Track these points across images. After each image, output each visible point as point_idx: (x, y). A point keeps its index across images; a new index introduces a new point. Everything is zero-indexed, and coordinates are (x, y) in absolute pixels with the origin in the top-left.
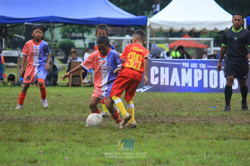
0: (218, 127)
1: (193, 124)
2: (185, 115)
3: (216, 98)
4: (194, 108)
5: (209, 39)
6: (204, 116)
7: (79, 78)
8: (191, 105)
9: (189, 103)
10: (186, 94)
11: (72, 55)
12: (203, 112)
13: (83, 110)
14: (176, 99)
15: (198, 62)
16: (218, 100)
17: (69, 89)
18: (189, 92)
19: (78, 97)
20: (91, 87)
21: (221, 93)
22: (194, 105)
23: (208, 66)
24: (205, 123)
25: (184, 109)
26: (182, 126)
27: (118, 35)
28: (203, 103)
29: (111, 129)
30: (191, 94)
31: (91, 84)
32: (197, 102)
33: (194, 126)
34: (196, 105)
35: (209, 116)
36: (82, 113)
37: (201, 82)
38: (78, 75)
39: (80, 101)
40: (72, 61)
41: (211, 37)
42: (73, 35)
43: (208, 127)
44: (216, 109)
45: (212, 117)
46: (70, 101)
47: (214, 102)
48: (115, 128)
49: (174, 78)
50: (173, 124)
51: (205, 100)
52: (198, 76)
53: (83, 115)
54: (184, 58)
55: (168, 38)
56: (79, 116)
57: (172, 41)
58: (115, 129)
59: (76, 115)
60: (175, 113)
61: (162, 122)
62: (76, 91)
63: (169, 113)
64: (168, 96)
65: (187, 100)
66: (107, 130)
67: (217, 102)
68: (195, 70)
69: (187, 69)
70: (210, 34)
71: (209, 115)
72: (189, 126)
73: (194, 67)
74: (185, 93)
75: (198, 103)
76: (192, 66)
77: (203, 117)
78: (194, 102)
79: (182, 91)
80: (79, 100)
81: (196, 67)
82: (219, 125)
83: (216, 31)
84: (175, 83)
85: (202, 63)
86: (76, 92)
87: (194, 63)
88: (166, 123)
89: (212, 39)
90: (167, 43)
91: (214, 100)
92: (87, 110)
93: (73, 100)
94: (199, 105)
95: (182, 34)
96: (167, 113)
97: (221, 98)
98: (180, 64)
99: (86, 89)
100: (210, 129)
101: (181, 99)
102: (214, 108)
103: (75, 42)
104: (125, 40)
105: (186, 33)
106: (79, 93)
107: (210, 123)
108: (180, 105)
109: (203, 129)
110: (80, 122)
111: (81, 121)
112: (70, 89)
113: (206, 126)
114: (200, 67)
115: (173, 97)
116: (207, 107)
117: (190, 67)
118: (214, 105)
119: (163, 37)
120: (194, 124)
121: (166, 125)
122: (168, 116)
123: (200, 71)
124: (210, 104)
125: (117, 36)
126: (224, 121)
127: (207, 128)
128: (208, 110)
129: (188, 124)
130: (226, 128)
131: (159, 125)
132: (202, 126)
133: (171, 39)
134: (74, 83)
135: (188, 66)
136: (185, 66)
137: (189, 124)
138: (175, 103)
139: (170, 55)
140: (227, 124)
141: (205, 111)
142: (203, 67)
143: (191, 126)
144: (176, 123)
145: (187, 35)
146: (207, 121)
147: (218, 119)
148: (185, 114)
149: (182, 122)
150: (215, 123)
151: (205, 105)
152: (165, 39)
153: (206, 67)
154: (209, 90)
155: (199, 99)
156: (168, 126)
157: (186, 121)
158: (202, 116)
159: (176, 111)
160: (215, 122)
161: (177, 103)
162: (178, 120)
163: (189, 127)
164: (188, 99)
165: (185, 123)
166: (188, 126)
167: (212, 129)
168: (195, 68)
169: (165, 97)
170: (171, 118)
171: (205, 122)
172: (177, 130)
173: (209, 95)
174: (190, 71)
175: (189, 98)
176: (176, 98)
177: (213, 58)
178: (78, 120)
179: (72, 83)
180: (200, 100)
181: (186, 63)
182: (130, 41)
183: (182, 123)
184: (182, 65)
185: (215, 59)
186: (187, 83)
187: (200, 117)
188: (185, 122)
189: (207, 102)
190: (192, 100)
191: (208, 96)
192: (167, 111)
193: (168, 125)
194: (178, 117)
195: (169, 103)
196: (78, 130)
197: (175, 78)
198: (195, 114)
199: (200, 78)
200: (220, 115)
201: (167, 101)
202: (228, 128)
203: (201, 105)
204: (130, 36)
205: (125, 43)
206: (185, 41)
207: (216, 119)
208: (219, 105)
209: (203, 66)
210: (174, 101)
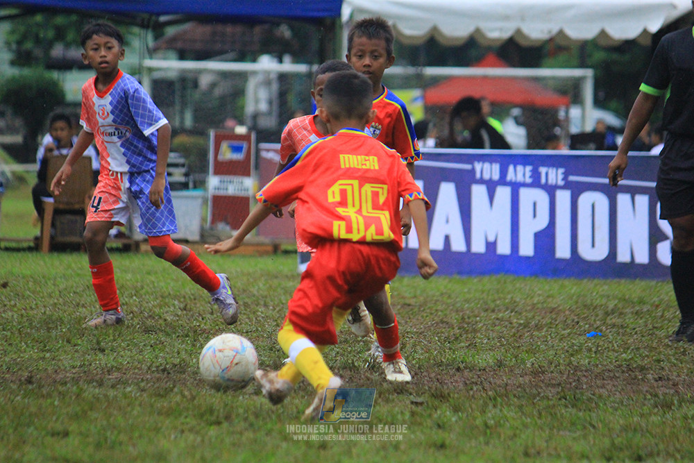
0: (611, 410)
1: (516, 400)
2: (486, 364)
3: (604, 301)
4: (518, 335)
5: (577, 73)
6: (556, 367)
7: (78, 218)
8: (506, 327)
9: (498, 319)
10: (488, 283)
11: (56, 130)
12: (552, 352)
13: (95, 341)
14: (449, 301)
15: (536, 162)
16: (611, 305)
17: (42, 263)
18: (501, 277)
19: (75, 293)
20: (125, 255)
21: (623, 281)
22: (521, 324)
23: (572, 178)
24: (562, 394)
25: (481, 339)
26: (474, 406)
27: (231, 55)
28: (554, 316)
29: (202, 416)
30: (505, 283)
31: (126, 241)
32: (530, 315)
33: (521, 407)
34: (526, 325)
35: (576, 369)
36: (90, 352)
37: (545, 238)
38: (77, 206)
39: (85, 307)
40: (56, 153)
41: (582, 65)
42: (58, 51)
43: (574, 411)
44: (601, 343)
45: (586, 371)
46: (45, 306)
47: (597, 316)
48: (216, 414)
49: (444, 220)
50: (441, 397)
51: (559, 306)
52: (535, 216)
53: (95, 360)
54: (481, 146)
55: (420, 68)
56: (81, 366)
57: (436, 81)
58: (218, 417)
59: (66, 360)
60: (449, 356)
61: (395, 390)
62: (69, 267)
63: (422, 354)
64: (418, 292)
65: (492, 306)
66: (186, 417)
67: (607, 314)
68: (524, 192)
69: (491, 187)
70: (582, 52)
71: (575, 363)
72: (499, 407)
73: (520, 178)
74: (486, 279)
75: (534, 317)
76: (510, 176)
77: (552, 372)
78: (520, 314)
79: (470, 273)
80: (78, 305)
81: (529, 180)
82: (614, 402)
83: (603, 42)
84: (447, 238)
85: (549, 166)
86: (70, 271)
87: (521, 164)
88: (411, 394)
89: (589, 73)
90: (416, 87)
91: (595, 307)
92: (110, 341)
93: (55, 304)
94: (538, 327)
95: (473, 53)
96: (417, 356)
97: (623, 299)
98: (468, 167)
100: (579, 418)
101: (467, 301)
102: (594, 336)
103: (63, 81)
104: (254, 73)
105: (489, 49)
106: (79, 275)
107: (582, 394)
108: (467, 327)
109: (553, 415)
110: (82, 389)
111: (90, 382)
112: (47, 259)
113: (566, 406)
114: (543, 181)
115: (438, 294)
116: (569, 334)
117: (503, 181)
118: (595, 326)
119: (401, 65)
120: (519, 398)
121: (412, 403)
122: (419, 368)
123: (541, 197)
124: (578, 323)
125: (226, 61)
126: (634, 387)
127: (568, 415)
128: (573, 345)
129: (495, 399)
130: (642, 415)
131: (387, 401)
132: (549, 407)
133: (431, 71)
134: (60, 239)
135: (496, 177)
136: (486, 176)
137: (499, 399)
138: (446, 315)
139: (428, 134)
140: (645, 399)
141: (562, 349)
142: (552, 180)
143: (506, 404)
144: (449, 394)
145: (491, 58)
146: (568, 386)
147: (611, 378)
148: (485, 359)
149: (475, 388)
150: (600, 396)
151: (560, 326)
152: (411, 70)
153: (563, 179)
154: (577, 267)
155: (538, 303)
156: (421, 404)
157: (487, 385)
158: (549, 368)
159: (450, 349)
160: (601, 390)
161: (454, 318)
162: (456, 382)
163: (501, 411)
164: (494, 301)
165: (484, 395)
166: (495, 406)
167: (588, 419)
168: (525, 185)
169: (407, 295)
170: (433, 375)
171: (562, 390)
172: (454, 419)
173: (575, 288)
174: (503, 193)
175: (500, 299)
176: (449, 297)
177: (592, 145)
178: (76, 381)
179: (52, 238)
180: (539, 306)
181: (487, 166)
182: (273, 76)
183: (471, 393)
184: (473, 171)
185: (598, 149)
186: (491, 239)
187: (543, 373)
188: (483, 388)
189: (567, 313)
190: (513, 307)
191: (573, 291)
192: (414, 346)
193: (419, 400)
194: (458, 369)
195: (422, 317)
196: (75, 417)
197: (447, 221)
198: (523, 362)
199: (542, 222)
200: (620, 366)
201: (416, 310)
202: (650, 414)
203: (546, 325)
204: (275, 60)
205: (257, 87)
206: (485, 78)
207: (603, 379)
208: (614, 326)
209: (554, 175)
210: (441, 311)
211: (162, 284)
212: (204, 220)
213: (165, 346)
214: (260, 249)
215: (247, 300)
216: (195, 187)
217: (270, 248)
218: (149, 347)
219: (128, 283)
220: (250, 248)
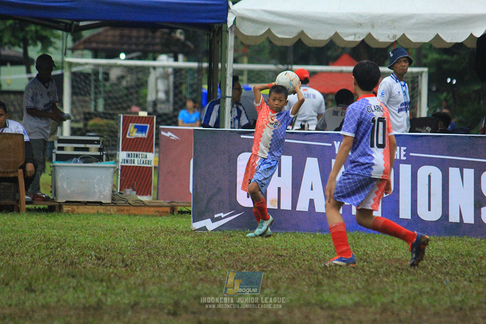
13: (27, 284)
14: (313, 253)
23: (412, 154)
31: (51, 204)
34: (377, 273)
38: (12, 175)
49: (309, 187)
83: (436, 45)
84: (312, 202)
89: (424, 71)
95: (333, 53)
98: (328, 144)
99: (35, 219)
104: (154, 68)
105: (345, 49)
145: (345, 57)
153: (405, 155)
180: (387, 257)
182: (170, 71)
184: (333, 148)
197: (312, 189)
201: (287, 260)
204: (172, 58)
205: (157, 79)
210: (308, 261)
211: (81, 238)
212: (115, 186)
213: (85, 288)
214: (161, 209)
215: (150, 251)
216: (108, 160)
217: (168, 209)
218: (71, 290)
219: (53, 237)
220: (153, 209)
